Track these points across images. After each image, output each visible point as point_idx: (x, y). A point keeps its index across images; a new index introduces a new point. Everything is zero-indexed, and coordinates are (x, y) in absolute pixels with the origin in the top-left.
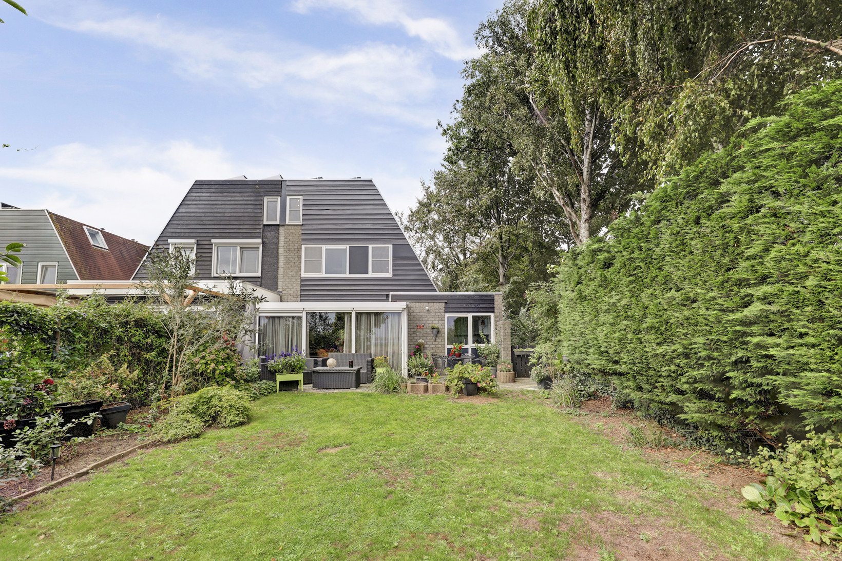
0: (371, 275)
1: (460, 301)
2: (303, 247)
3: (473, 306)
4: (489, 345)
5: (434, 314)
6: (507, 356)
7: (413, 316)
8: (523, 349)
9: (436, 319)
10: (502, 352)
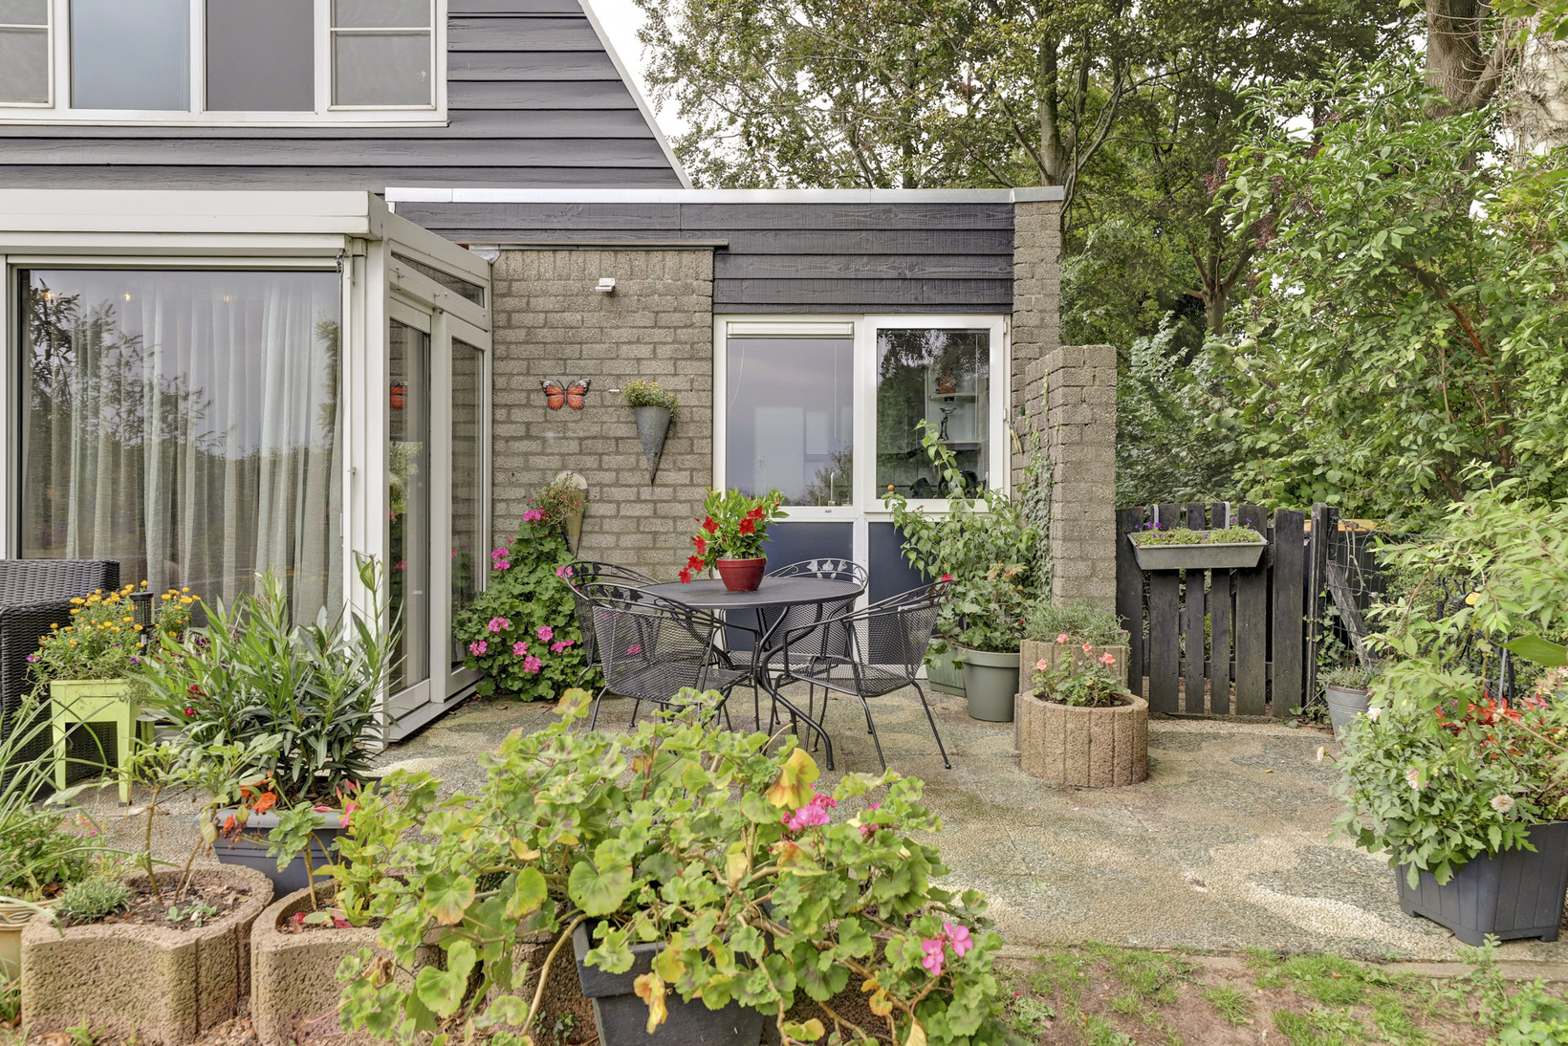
3: (883, 269)
4: (972, 505)
5: (646, 319)
6: (1087, 578)
7: (523, 332)
8: (1194, 534)
9: (661, 351)
10: (1057, 548)
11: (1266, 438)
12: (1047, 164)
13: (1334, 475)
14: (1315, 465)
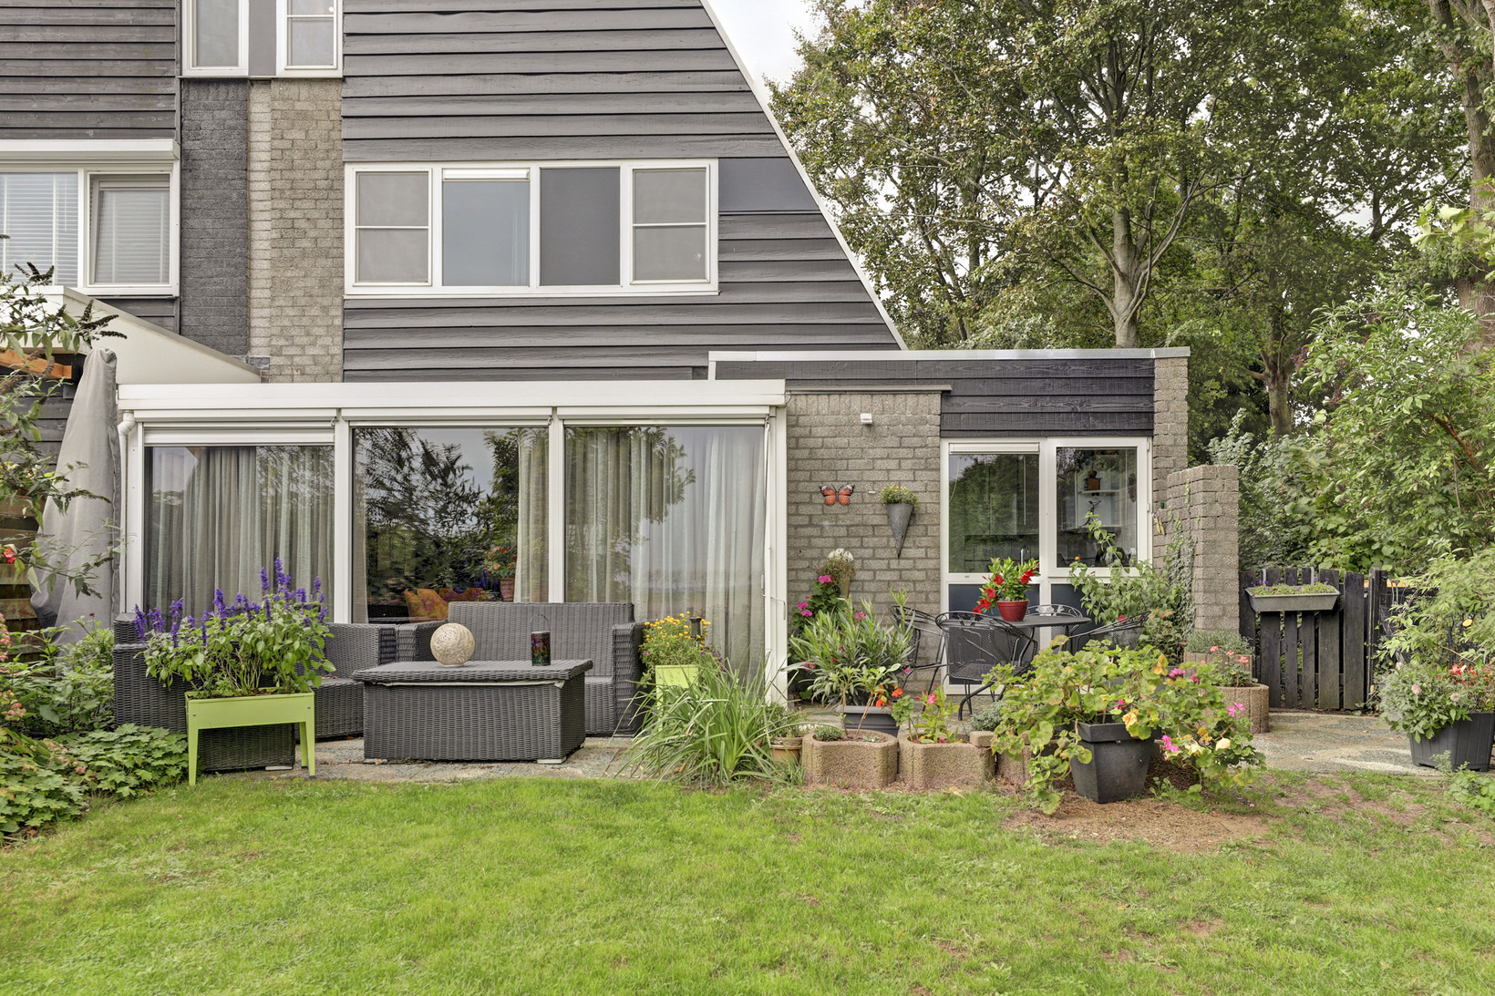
0: (628, 287)
1: (1010, 387)
2: (350, 172)
3: (1061, 405)
4: (1128, 571)
5: (893, 441)
6: (1220, 617)
7: (807, 451)
8: (1291, 588)
9: (905, 464)
10: (1199, 597)
11: (1334, 521)
12: (1120, 262)
13: (1387, 550)
14: (1374, 542)
